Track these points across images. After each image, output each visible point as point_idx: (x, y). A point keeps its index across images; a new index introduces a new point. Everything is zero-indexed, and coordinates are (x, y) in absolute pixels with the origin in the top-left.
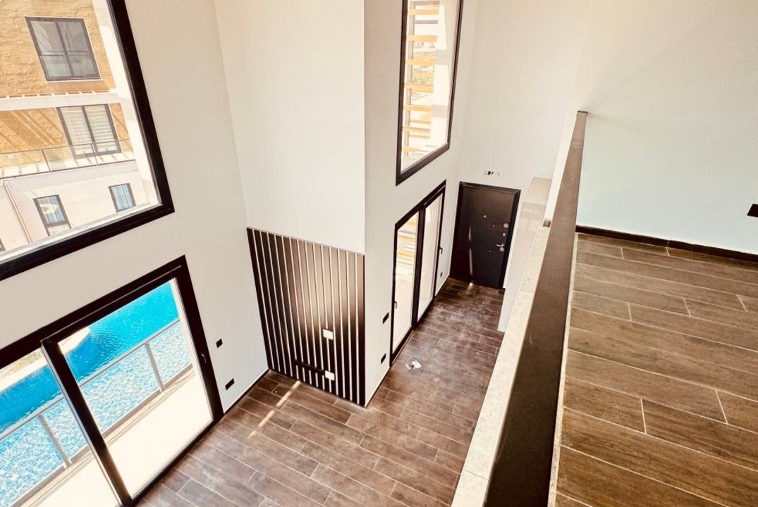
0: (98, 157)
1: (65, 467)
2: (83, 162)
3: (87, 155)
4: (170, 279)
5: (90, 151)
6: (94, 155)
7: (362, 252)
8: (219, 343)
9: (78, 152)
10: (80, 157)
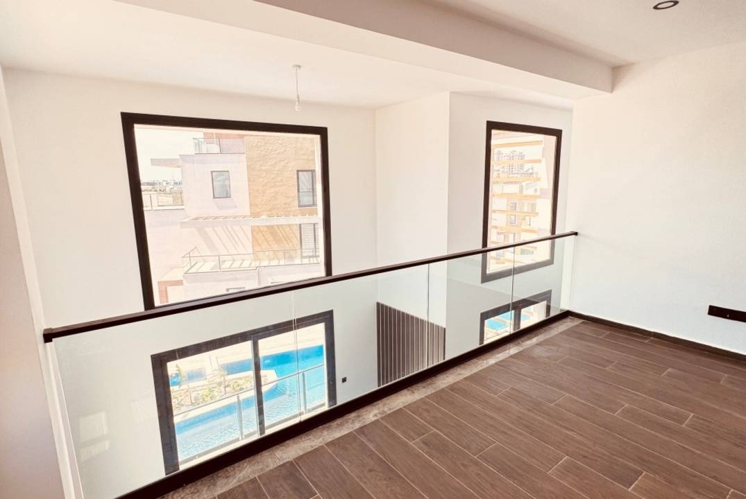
0: (315, 259)
1: (240, 439)
2: (306, 261)
3: (310, 257)
4: (321, 322)
5: (311, 254)
6: (313, 257)
7: (445, 326)
8: (344, 380)
9: (304, 254)
10: (305, 257)
